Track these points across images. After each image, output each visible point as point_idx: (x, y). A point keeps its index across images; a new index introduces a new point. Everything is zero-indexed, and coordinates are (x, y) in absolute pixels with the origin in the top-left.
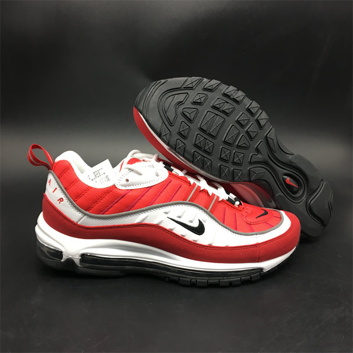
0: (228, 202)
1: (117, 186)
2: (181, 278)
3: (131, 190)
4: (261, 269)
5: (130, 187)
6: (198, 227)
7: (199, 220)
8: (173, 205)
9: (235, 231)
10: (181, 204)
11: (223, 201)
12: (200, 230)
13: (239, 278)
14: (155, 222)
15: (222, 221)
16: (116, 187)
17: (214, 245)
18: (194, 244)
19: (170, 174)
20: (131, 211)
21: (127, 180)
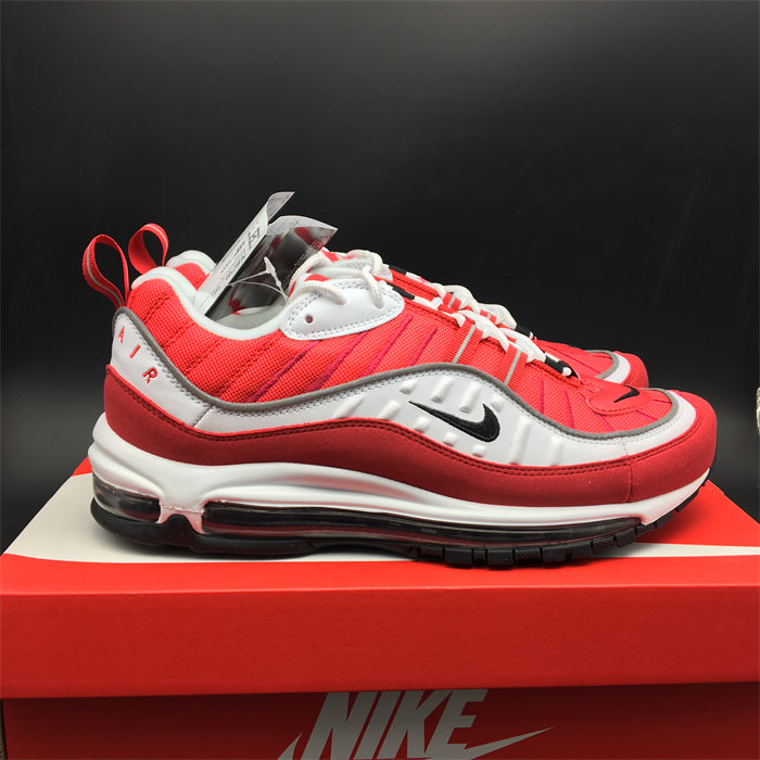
0: (547, 367)
1: (286, 333)
2: (447, 549)
3: (321, 340)
4: (637, 519)
5: (316, 334)
6: (484, 422)
7: (485, 406)
8: (420, 372)
9: (571, 430)
10: (441, 368)
11: (534, 363)
12: (487, 429)
13: (589, 542)
14: (381, 415)
15: (538, 409)
16: (283, 335)
17: (525, 463)
18: (476, 463)
19: (407, 303)
20: (321, 391)
21: (309, 319)
